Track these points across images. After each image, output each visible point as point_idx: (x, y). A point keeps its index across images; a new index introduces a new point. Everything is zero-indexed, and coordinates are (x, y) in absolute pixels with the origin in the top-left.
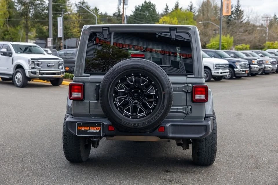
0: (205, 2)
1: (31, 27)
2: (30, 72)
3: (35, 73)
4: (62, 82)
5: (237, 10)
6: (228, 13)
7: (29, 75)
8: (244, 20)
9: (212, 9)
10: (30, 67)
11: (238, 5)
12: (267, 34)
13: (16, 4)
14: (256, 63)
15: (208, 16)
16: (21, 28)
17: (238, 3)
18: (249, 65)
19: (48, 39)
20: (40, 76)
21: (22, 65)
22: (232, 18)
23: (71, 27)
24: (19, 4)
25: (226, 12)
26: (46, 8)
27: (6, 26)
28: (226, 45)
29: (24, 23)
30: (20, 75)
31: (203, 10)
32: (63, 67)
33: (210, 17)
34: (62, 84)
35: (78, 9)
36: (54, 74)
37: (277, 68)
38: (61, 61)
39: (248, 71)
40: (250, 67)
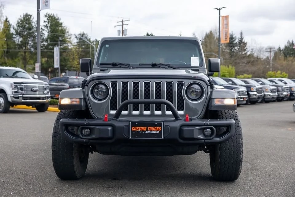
0: (207, 34)
1: (30, 59)
2: (12, 96)
3: (18, 98)
4: (47, 108)
5: (241, 42)
6: (227, 41)
7: (12, 100)
8: (248, 52)
9: (215, 41)
10: (12, 91)
11: (241, 37)
12: (271, 65)
13: (14, 36)
14: (255, 90)
15: (211, 48)
16: (19, 60)
17: (241, 35)
18: (248, 92)
19: (36, 64)
20: (23, 100)
21: (4, 89)
22: (235, 49)
23: (70, 59)
24: (16, 36)
25: (224, 39)
26: (45, 40)
27: (4, 58)
28: (227, 75)
29: (22, 55)
30: (2, 100)
31: (206, 42)
32: (48, 92)
33: (213, 49)
34: (48, 110)
35: (78, 41)
36: (39, 98)
37: (277, 96)
38: (46, 85)
39: (246, 98)
40: (248, 95)
